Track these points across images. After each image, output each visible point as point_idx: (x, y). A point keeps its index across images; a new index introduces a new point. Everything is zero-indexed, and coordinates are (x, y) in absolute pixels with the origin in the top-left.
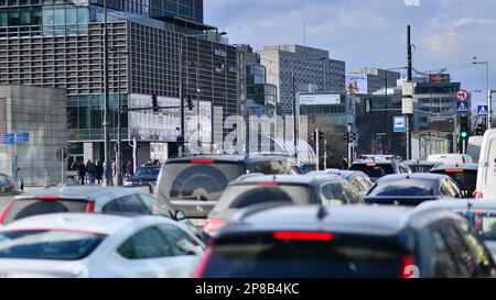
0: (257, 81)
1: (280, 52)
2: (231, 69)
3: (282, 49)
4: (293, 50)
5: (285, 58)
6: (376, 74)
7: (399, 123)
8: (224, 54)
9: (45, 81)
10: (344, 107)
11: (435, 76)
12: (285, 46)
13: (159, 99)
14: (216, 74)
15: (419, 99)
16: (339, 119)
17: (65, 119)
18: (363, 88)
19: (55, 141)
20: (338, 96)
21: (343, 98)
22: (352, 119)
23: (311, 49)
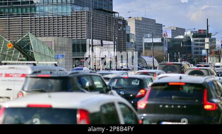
0: (127, 32)
1: (136, 20)
2: (124, 29)
3: (136, 19)
4: (141, 19)
5: (137, 22)
6: (175, 29)
7: (204, 52)
8: (121, 23)
9: (54, 34)
10: (163, 44)
11: (201, 30)
12: (138, 18)
13: (94, 40)
14: (118, 31)
15: (194, 40)
16: (161, 48)
17: (71, 49)
18: (170, 36)
19: (68, 57)
20: (161, 39)
21: (162, 40)
22: (166, 49)
23: (148, 19)
